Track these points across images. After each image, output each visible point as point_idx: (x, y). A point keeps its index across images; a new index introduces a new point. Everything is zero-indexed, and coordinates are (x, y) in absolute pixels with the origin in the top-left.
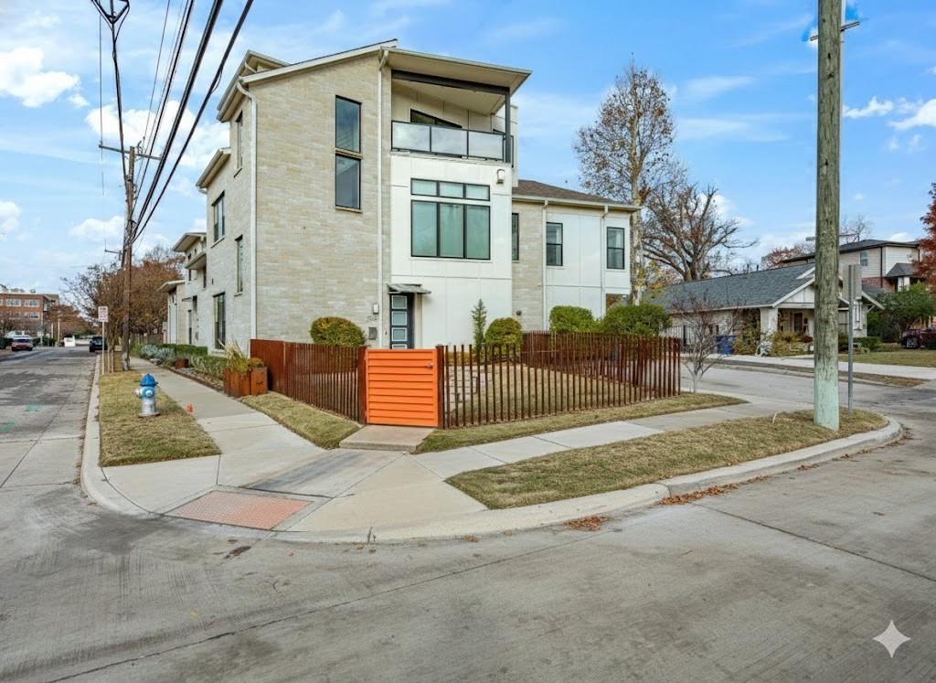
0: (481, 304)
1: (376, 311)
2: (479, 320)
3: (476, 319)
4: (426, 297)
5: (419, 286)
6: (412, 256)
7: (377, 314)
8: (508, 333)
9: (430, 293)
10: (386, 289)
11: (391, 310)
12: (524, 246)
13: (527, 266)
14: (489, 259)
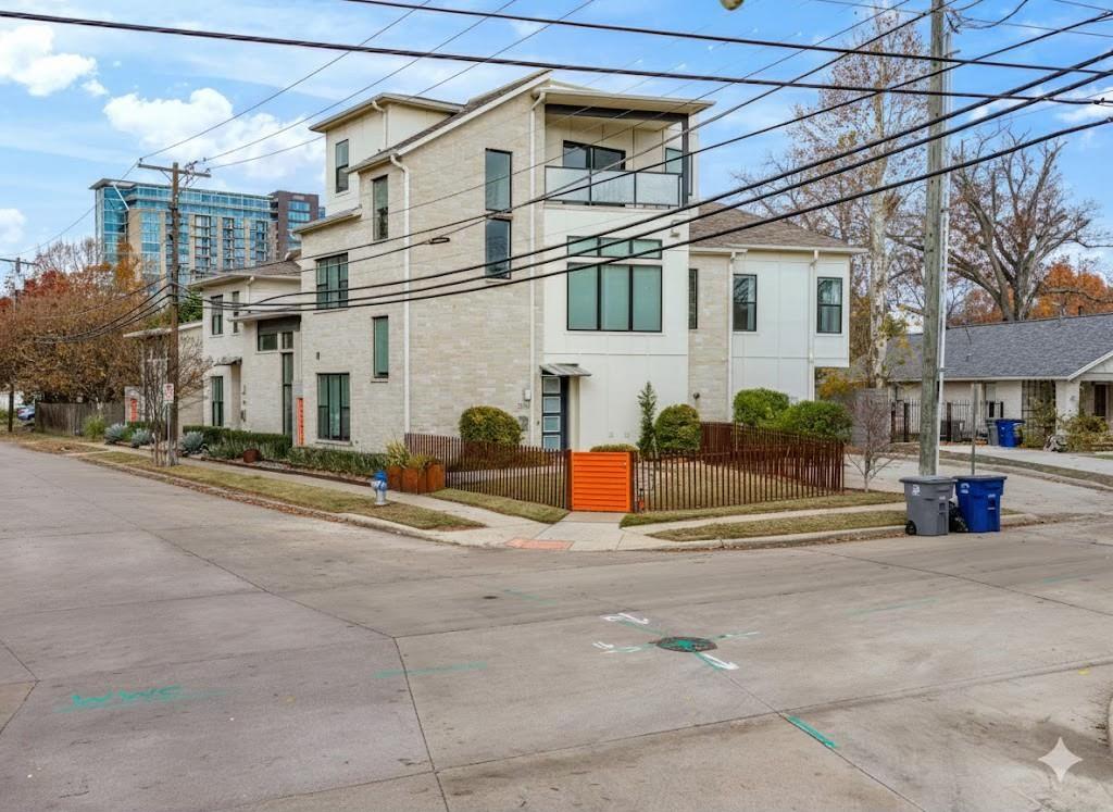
0: (649, 386)
1: (528, 397)
2: (647, 407)
3: (642, 405)
4: (584, 380)
5: (575, 365)
6: (568, 330)
7: (529, 400)
8: (682, 424)
9: (589, 375)
10: (538, 371)
11: (543, 395)
12: (705, 310)
13: (708, 336)
14: (661, 331)
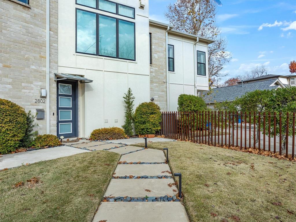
0: (129, 92)
1: (43, 95)
2: (129, 103)
3: (127, 103)
4: (88, 86)
5: (82, 76)
6: (77, 52)
7: (45, 97)
8: (152, 113)
9: (91, 81)
10: (53, 76)
11: (58, 95)
12: (155, 55)
13: (157, 69)
14: (135, 60)
